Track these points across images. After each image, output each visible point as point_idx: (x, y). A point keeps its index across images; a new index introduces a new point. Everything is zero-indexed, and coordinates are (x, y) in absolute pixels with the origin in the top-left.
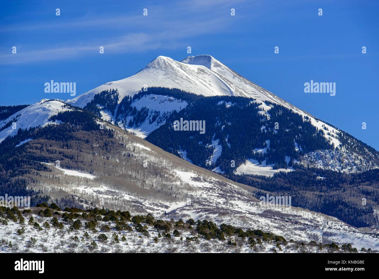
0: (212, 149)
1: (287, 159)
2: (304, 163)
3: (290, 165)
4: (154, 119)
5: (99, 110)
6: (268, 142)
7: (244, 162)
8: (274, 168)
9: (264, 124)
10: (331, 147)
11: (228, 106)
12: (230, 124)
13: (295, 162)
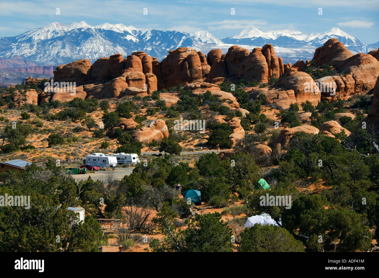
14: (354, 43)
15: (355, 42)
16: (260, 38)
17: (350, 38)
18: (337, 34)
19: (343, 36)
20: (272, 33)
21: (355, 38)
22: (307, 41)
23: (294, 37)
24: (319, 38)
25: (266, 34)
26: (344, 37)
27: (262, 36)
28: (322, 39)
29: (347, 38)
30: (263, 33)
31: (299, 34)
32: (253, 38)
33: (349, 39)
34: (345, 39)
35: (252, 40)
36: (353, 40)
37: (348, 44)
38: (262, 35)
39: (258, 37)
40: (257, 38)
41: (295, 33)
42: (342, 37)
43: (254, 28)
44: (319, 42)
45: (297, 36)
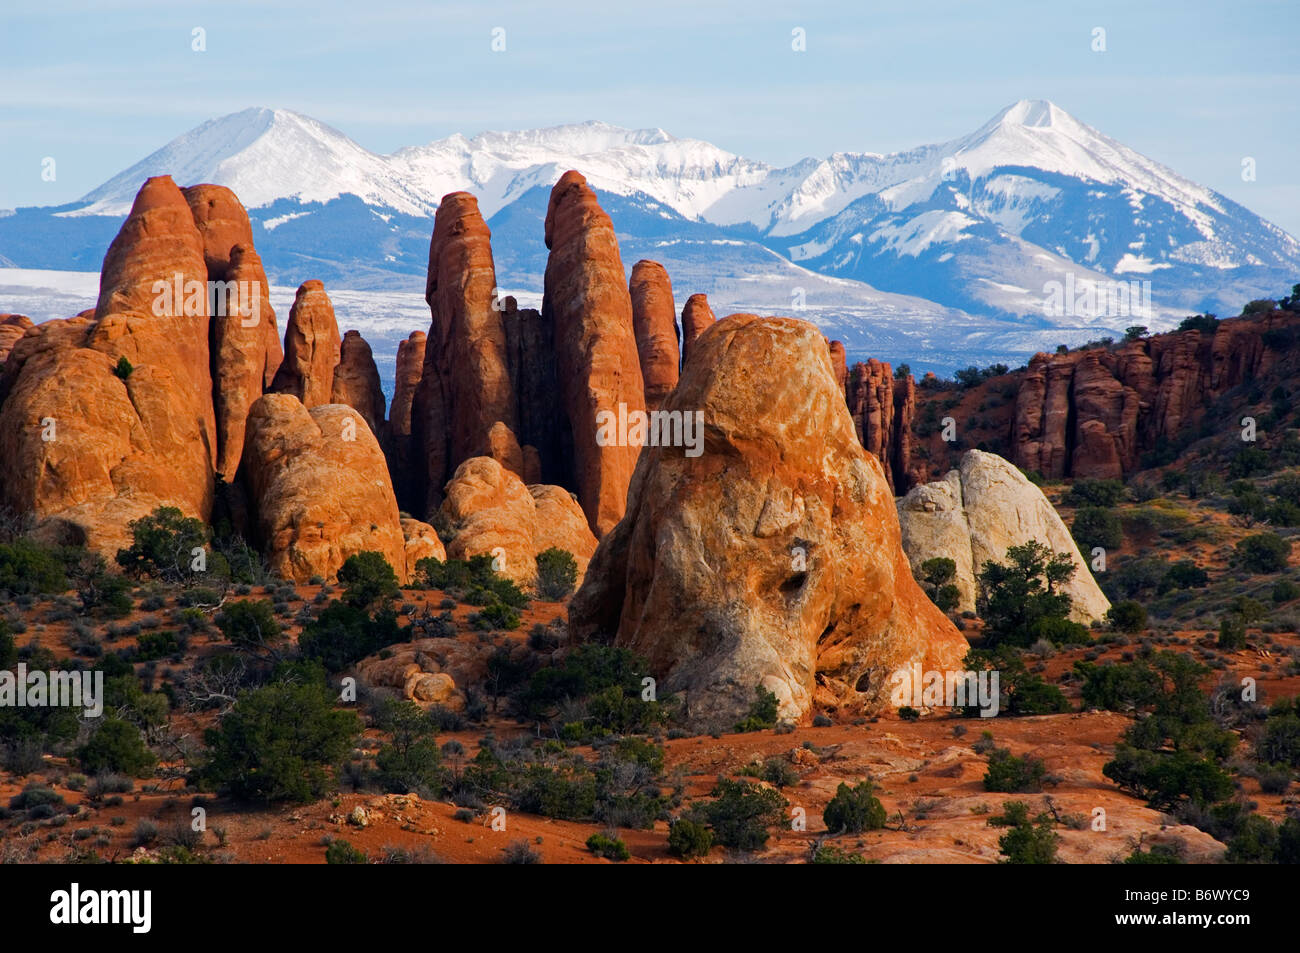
0: (1090, 245)
1: (1163, 254)
2: (1180, 257)
3: (1168, 260)
4: (1015, 204)
5: (953, 194)
6: (1143, 236)
7: (1122, 257)
8: (1152, 263)
9: (1137, 216)
10: (1204, 239)
11: (1100, 195)
12: (1102, 216)
13: (1171, 256)
14: (1199, 237)
15: (1209, 233)
16: (348, 201)
17: (1168, 196)
18: (1047, 162)
19: (1104, 177)
20: (460, 162)
21: (1216, 196)
22: (777, 232)
23: (662, 191)
24: (887, 196)
25: (399, 166)
26: (1115, 188)
27: (364, 192)
28: (912, 211)
29: (1136, 201)
30: (373, 165)
31: (709, 163)
32: (282, 206)
33: (1156, 206)
34: (1124, 200)
35: (271, 224)
36: (1191, 213)
37: (1151, 252)
38: (367, 177)
39: (325, 196)
40: (314, 205)
41: (673, 156)
42: (1098, 186)
43: (280, 115)
44: (882, 241)
45: (687, 184)
